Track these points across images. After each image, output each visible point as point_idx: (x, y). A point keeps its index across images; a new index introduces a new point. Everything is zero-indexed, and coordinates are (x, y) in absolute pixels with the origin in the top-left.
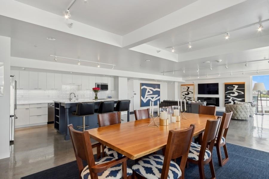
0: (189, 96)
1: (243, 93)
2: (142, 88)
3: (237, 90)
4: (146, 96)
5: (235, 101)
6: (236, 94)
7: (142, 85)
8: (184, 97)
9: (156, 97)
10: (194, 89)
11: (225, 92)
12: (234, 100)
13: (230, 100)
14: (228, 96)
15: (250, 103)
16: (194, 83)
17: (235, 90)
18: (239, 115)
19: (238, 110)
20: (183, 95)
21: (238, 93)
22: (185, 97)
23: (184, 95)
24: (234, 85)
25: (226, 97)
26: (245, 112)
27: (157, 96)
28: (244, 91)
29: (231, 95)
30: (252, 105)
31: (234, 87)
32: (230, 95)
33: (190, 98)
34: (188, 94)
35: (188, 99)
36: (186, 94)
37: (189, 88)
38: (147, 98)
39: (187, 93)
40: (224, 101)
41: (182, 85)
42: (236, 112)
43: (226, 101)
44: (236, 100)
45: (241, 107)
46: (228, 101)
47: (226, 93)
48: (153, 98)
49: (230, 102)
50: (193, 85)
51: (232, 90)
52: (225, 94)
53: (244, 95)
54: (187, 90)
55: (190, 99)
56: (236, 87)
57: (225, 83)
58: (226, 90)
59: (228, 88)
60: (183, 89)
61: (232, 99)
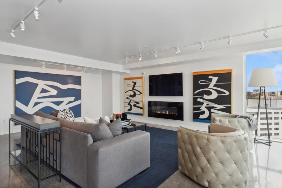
0: (136, 99)
1: (227, 93)
2: (20, 81)
3: (215, 86)
4: (34, 100)
5: (212, 110)
6: (214, 95)
7: (19, 74)
8: (128, 101)
9: (70, 102)
10: (143, 86)
11: (194, 91)
12: (209, 108)
13: (203, 108)
14: (199, 100)
15: (245, 117)
16: (143, 74)
17: (211, 86)
18: (216, 174)
19: (212, 153)
20: (127, 98)
21: (218, 92)
22: (130, 101)
23: (129, 97)
24: (210, 77)
25: (195, 102)
26: (236, 163)
27: (72, 99)
28: (229, 88)
29: (205, 97)
30: (250, 125)
31: (211, 80)
32: (202, 98)
33: (137, 103)
34: (134, 95)
35: (134, 106)
36: (131, 96)
38: (36, 104)
40: (192, 109)
41: (125, 79)
42: (206, 162)
43: (195, 109)
44: (214, 107)
45: (223, 142)
46: (199, 109)
47: (195, 93)
48: (58, 103)
49: (203, 113)
50: (141, 78)
51: (207, 86)
52: (194, 95)
53: (229, 96)
54: (133, 88)
55: (137, 105)
56: (215, 79)
57: (194, 73)
58: (196, 86)
59: (199, 82)
60: (127, 85)
61: (207, 105)
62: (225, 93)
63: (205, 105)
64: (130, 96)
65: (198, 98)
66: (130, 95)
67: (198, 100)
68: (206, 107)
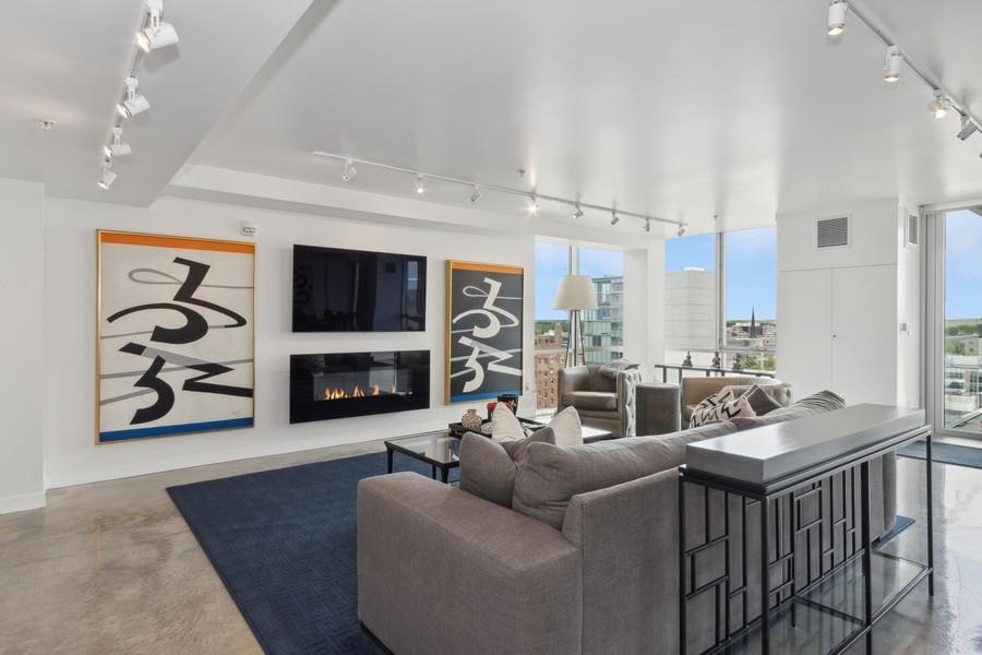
1: (516, 322)
3: (496, 303)
5: (490, 366)
6: (494, 329)
8: (147, 364)
10: (249, 288)
11: (452, 317)
12: (484, 362)
13: (472, 363)
14: (464, 341)
16: (249, 230)
17: (489, 304)
20: (133, 349)
21: (503, 319)
22: (159, 362)
23: (144, 340)
24: (487, 280)
25: (458, 350)
28: (519, 308)
29: (478, 332)
31: (487, 288)
32: (470, 335)
33: (215, 369)
34: (194, 331)
35: (190, 385)
37: (198, 272)
39: (177, 321)
40: (448, 369)
44: (493, 358)
46: (462, 366)
47: (455, 321)
49: (471, 376)
51: (480, 303)
52: (453, 327)
53: (520, 330)
54: (186, 292)
55: (209, 381)
56: (496, 286)
57: (453, 262)
58: (457, 302)
59: (464, 291)
60: (130, 275)
61: (481, 353)
62: (512, 322)
63: (475, 354)
64: (153, 339)
65: (459, 336)
66: (158, 329)
67: (461, 341)
68: (477, 360)
